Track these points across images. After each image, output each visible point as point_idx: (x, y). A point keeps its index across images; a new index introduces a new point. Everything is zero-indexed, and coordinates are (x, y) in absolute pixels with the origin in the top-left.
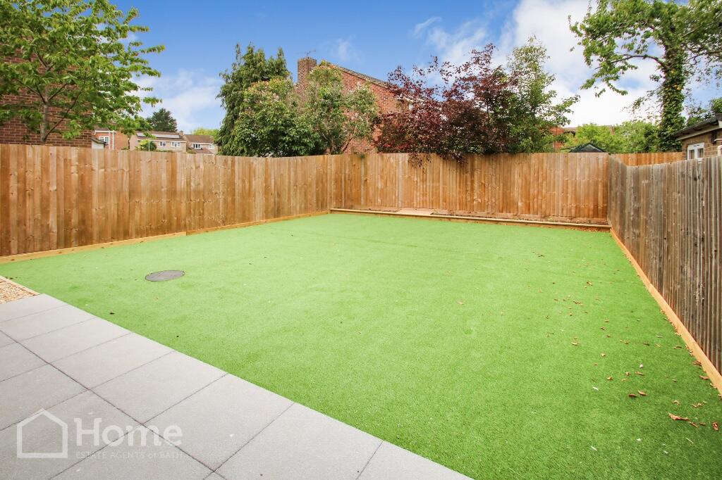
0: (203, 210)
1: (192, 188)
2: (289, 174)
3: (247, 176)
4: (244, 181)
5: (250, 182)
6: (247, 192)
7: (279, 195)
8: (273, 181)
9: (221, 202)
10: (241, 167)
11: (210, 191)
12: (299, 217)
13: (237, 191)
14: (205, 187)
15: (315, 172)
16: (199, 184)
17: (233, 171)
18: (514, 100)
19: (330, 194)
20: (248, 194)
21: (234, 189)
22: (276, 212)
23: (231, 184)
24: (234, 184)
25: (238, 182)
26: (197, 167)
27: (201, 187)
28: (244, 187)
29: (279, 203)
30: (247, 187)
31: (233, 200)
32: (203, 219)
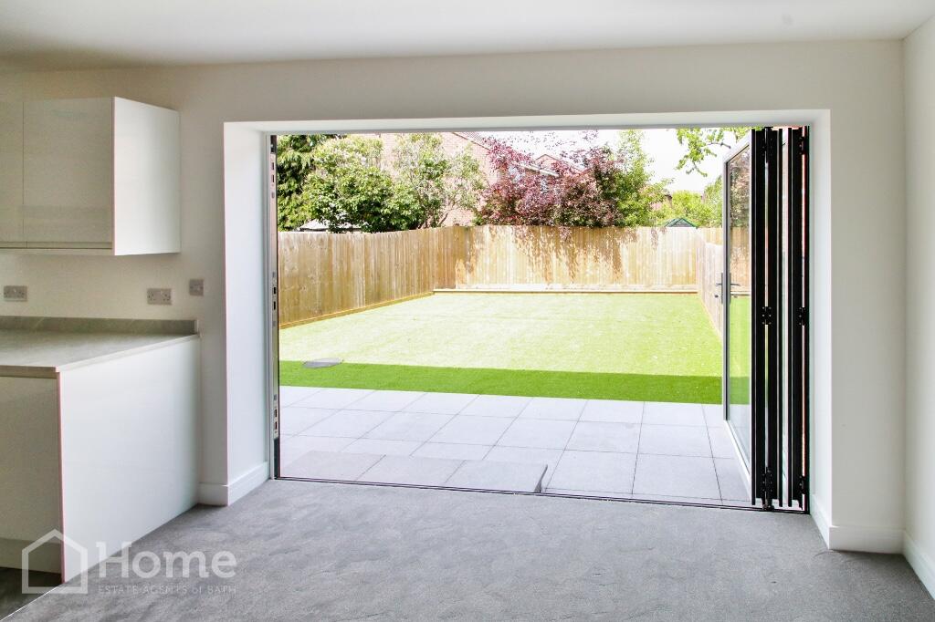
0: (298, 298)
1: (286, 274)
2: (390, 252)
3: (345, 255)
4: (341, 262)
5: (348, 263)
6: (345, 275)
7: (379, 277)
8: (373, 261)
9: (318, 286)
10: (338, 246)
11: (306, 276)
12: (401, 301)
13: (334, 274)
14: (299, 271)
15: (416, 247)
16: (293, 268)
17: (330, 251)
18: (621, 177)
19: (433, 272)
20: (347, 277)
21: (332, 272)
22: (377, 296)
23: (327, 266)
24: (332, 266)
25: (335, 263)
26: (291, 249)
27: (296, 271)
28: (342, 268)
29: (379, 285)
30: (345, 269)
31: (331, 285)
32: (299, 309)
